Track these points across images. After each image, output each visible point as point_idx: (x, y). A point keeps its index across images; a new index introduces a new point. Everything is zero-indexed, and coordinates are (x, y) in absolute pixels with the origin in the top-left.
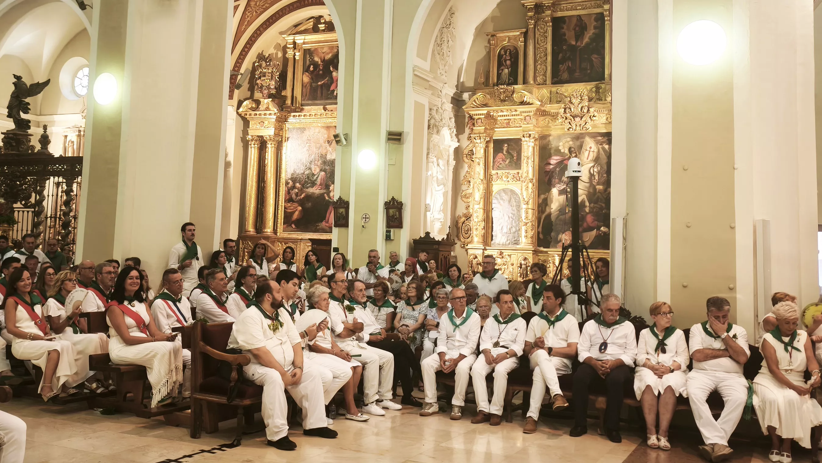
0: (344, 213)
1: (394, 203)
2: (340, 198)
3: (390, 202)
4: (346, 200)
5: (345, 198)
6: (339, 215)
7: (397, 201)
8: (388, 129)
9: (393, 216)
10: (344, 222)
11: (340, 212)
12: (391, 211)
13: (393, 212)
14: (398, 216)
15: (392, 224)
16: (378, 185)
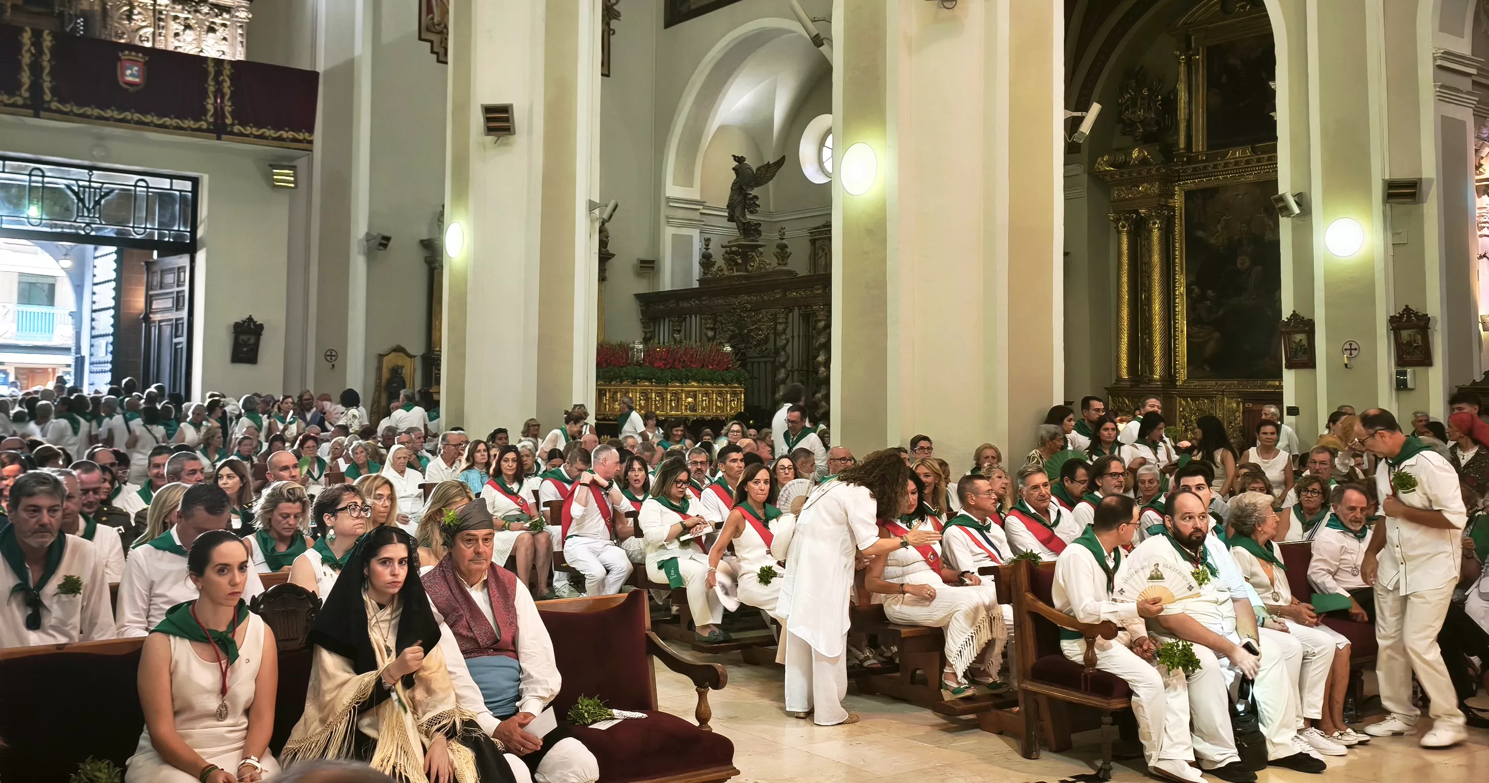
0: (1305, 342)
1: (1409, 317)
2: (1294, 315)
3: (1402, 315)
4: (1307, 317)
5: (1305, 314)
6: (1294, 346)
7: (1416, 314)
8: (1387, 177)
9: (1409, 344)
10: (1305, 358)
11: (1298, 341)
12: (1405, 334)
13: (1409, 335)
14: (1420, 343)
15: (1407, 357)
16: (1372, 285)
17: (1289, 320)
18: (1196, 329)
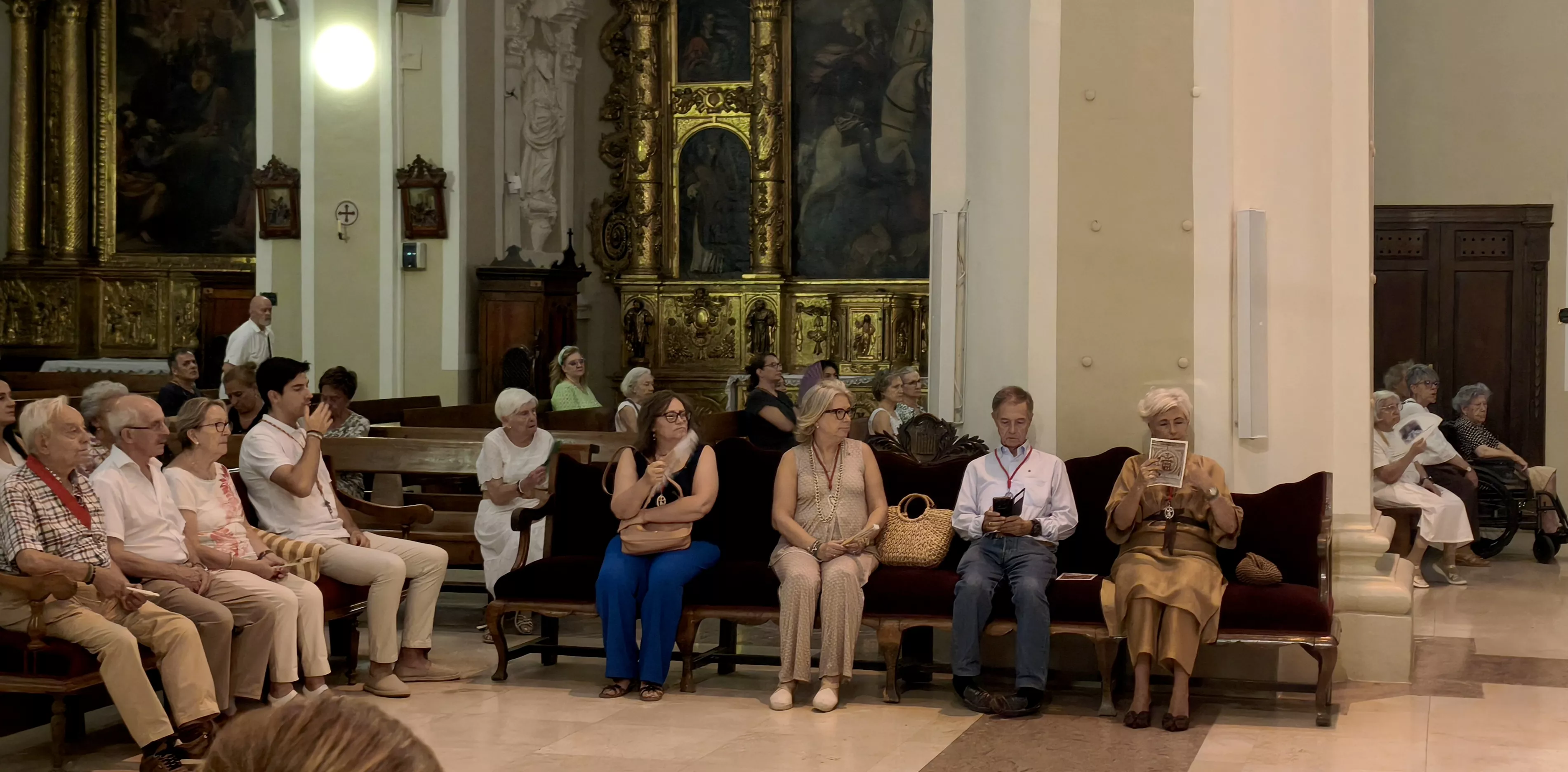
0: (287, 202)
1: (421, 171)
2: (274, 162)
3: (412, 169)
4: (290, 164)
5: (287, 161)
6: (272, 206)
7: (429, 167)
9: (420, 208)
10: (287, 224)
11: (277, 199)
12: (416, 194)
13: (420, 196)
14: (433, 207)
15: (418, 226)
16: (376, 124)
17: (267, 168)
18: (130, 177)
